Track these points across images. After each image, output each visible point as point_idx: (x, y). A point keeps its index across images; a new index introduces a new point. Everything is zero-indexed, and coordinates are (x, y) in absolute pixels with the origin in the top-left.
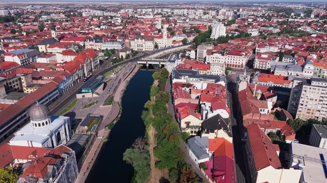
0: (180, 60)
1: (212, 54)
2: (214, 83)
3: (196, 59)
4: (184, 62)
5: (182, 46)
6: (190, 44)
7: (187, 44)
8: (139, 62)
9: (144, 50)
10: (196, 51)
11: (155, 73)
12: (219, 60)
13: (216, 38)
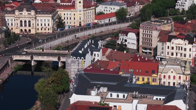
0: (100, 53)
1: (169, 41)
2: (161, 103)
3: (138, 49)
4: (107, 57)
5: (114, 23)
6: (131, 19)
7: (126, 20)
8: (15, 58)
9: (33, 32)
10: (138, 35)
11: (41, 80)
12: (183, 52)
13: (186, 9)
